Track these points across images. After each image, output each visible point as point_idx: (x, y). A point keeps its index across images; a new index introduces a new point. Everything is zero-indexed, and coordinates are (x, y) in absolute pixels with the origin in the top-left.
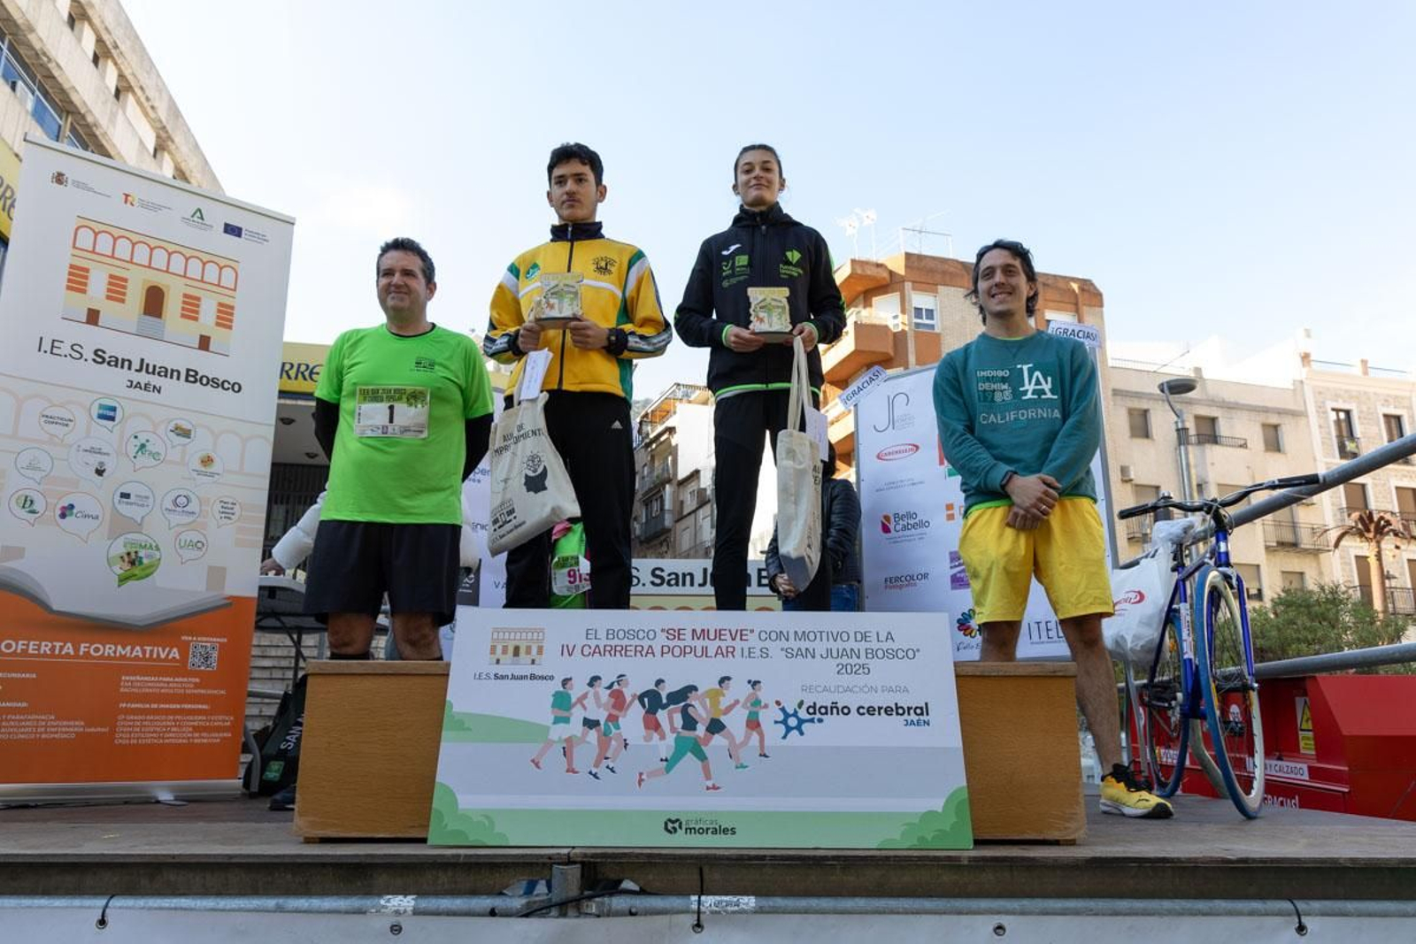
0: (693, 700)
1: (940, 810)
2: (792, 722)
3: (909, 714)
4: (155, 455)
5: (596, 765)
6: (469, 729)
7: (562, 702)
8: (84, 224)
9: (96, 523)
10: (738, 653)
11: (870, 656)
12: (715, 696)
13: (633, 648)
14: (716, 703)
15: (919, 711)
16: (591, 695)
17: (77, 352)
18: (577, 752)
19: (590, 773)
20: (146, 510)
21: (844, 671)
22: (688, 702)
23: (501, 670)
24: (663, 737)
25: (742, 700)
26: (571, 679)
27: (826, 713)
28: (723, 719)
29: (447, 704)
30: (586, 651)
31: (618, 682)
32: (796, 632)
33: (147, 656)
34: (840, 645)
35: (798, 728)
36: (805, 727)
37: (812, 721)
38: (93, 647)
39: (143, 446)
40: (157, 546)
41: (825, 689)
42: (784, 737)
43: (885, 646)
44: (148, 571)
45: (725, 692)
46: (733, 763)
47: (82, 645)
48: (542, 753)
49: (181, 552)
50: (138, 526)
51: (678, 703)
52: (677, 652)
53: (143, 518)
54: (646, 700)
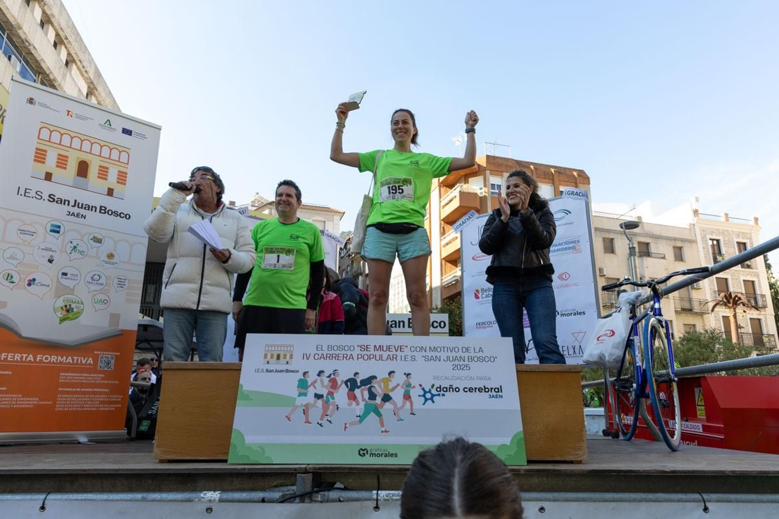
0: (374, 383)
1: (509, 444)
2: (428, 396)
3: (491, 392)
4: (82, 253)
5: (322, 419)
6: (251, 400)
7: (303, 385)
8: (44, 126)
9: (48, 289)
10: (399, 358)
11: (470, 360)
12: (386, 381)
13: (342, 356)
14: (386, 385)
15: (497, 390)
16: (319, 381)
17: (39, 195)
18: (311, 412)
19: (318, 423)
20: (76, 282)
21: (456, 368)
22: (372, 384)
23: (270, 367)
24: (358, 404)
25: (401, 385)
26: (308, 372)
27: (447, 391)
28: (391, 394)
29: (240, 386)
30: (317, 357)
31: (334, 374)
32: (430, 347)
33: (75, 362)
34: (454, 354)
35: (431, 399)
36: (435, 398)
37: (439, 395)
38: (44, 357)
39: (75, 247)
40: (82, 302)
41: (446, 378)
42: (424, 404)
43: (478, 355)
44: (75, 316)
45: (392, 379)
46: (395, 418)
47: (39, 356)
48: (292, 412)
49: (95, 305)
50: (71, 291)
51: (367, 385)
52: (366, 357)
53: (74, 286)
54: (349, 383)
